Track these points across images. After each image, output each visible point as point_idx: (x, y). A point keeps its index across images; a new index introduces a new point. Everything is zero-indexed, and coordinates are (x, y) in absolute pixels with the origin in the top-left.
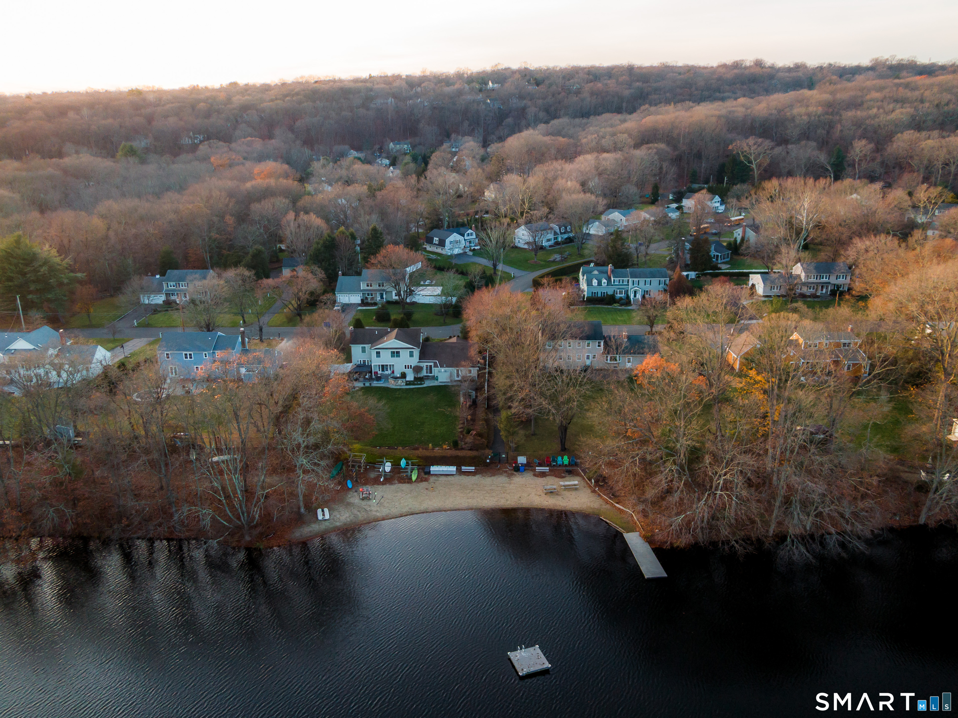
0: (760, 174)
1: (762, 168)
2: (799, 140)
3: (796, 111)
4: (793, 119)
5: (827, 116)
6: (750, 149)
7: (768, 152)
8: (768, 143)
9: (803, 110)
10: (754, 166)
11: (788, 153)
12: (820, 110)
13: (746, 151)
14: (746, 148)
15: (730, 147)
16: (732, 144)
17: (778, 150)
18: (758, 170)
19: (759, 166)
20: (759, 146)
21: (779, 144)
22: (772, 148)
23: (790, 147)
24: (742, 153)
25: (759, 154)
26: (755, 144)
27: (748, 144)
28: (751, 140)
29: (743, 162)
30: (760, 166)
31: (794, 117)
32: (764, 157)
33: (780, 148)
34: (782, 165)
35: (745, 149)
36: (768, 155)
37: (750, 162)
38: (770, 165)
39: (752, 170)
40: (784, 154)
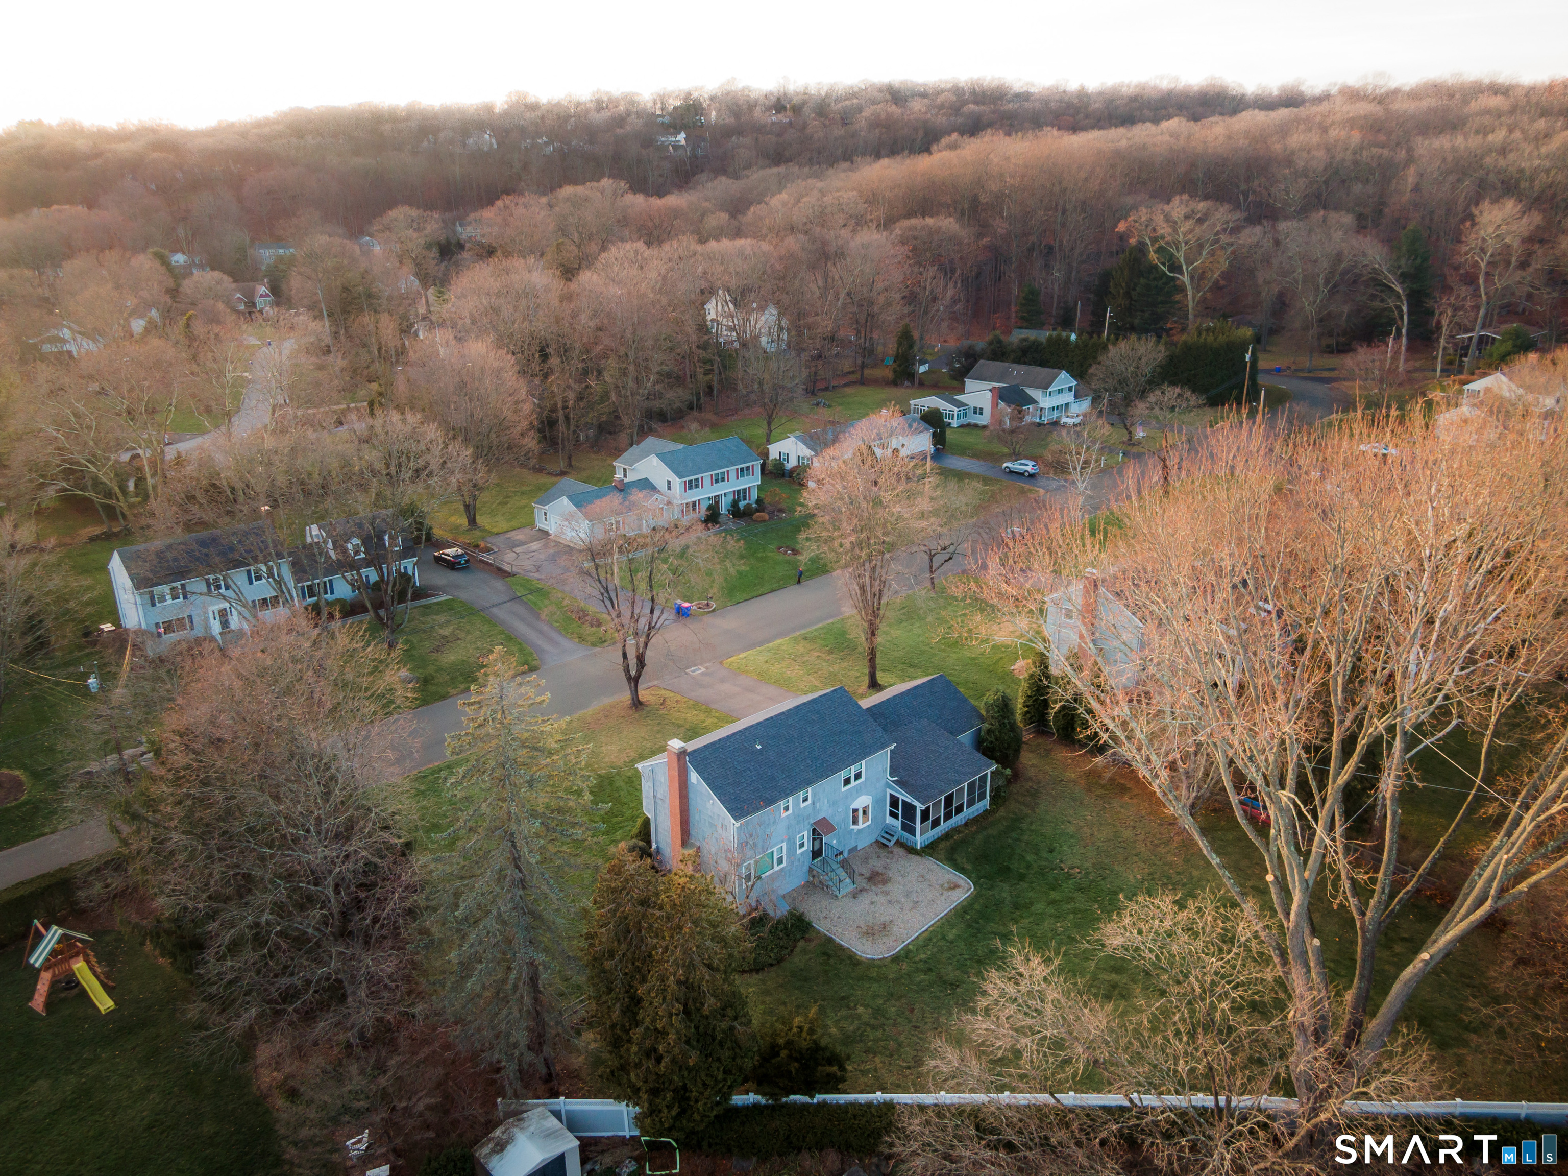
0: (1204, 300)
1: (1208, 285)
2: (1303, 212)
3: (1296, 140)
4: (1288, 161)
5: (1374, 150)
6: (1175, 231)
7: (1224, 239)
8: (1222, 214)
9: (1314, 138)
10: (1186, 279)
11: (1277, 243)
12: (1356, 137)
13: (1163, 237)
14: (1164, 229)
15: (1122, 227)
16: (1126, 218)
17: (1252, 235)
18: (1197, 289)
19: (1198, 278)
20: (1200, 221)
21: (1252, 220)
22: (1236, 230)
23: (1283, 226)
24: (1154, 240)
25: (1201, 246)
26: (1187, 217)
27: (1168, 218)
28: (1178, 207)
29: (1156, 267)
30: (1202, 277)
31: (1293, 153)
32: (1212, 254)
33: (1258, 229)
34: (1261, 276)
35: (1161, 232)
36: (1223, 248)
37: (1176, 267)
38: (1227, 275)
39: (1182, 289)
40: (1267, 244)
